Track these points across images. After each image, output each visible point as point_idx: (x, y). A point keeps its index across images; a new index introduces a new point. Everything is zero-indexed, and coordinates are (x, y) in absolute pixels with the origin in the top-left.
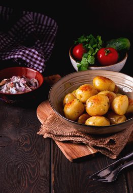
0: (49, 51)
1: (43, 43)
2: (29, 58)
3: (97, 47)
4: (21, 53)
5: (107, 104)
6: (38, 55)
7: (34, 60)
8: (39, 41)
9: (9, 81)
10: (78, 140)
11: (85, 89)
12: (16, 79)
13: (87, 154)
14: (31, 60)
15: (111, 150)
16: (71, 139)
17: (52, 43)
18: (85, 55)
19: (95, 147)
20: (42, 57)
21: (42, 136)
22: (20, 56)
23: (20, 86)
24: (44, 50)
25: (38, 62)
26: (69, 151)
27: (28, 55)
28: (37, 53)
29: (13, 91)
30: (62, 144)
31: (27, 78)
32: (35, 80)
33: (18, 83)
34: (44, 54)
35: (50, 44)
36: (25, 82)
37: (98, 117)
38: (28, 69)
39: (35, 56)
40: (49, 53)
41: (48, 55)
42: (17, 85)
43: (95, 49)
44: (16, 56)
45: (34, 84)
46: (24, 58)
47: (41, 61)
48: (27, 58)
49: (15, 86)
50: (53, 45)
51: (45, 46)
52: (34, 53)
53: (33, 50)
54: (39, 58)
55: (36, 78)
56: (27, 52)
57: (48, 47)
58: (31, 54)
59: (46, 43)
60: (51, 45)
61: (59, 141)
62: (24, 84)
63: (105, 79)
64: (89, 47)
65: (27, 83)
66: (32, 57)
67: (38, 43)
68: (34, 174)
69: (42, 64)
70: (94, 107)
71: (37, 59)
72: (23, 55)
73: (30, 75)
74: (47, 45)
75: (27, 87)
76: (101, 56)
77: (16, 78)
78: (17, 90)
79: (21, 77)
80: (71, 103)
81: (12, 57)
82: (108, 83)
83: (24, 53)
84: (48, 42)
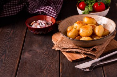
0: (59, 9)
2: (48, 11)
4: (43, 9)
6: (52, 10)
7: (50, 12)
8: (53, 4)
9: (36, 22)
10: (75, 51)
11: (79, 23)
13: (80, 58)
14: (48, 13)
15: (94, 55)
16: (71, 50)
19: (85, 54)
20: (55, 11)
21: (55, 49)
22: (42, 10)
23: (42, 25)
25: (52, 13)
26: (70, 56)
27: (47, 10)
28: (52, 8)
29: (38, 27)
30: (66, 53)
31: (46, 20)
32: (51, 22)
33: (41, 23)
35: (59, 5)
36: (45, 22)
37: (86, 37)
38: (47, 16)
39: (51, 10)
41: (58, 11)
42: (41, 24)
44: (40, 11)
45: (50, 24)
46: (45, 11)
47: (54, 13)
48: (46, 11)
49: (40, 25)
50: (61, 6)
51: (56, 7)
52: (50, 9)
53: (50, 7)
54: (53, 11)
56: (46, 8)
57: (58, 7)
58: (49, 9)
59: (57, 5)
60: (60, 6)
61: (64, 52)
62: (44, 24)
63: (90, 18)
66: (49, 11)
67: (53, 5)
68: (50, 68)
69: (55, 15)
70: (84, 31)
71: (52, 12)
72: (44, 10)
73: (48, 19)
74: (58, 6)
75: (46, 25)
77: (40, 21)
78: (40, 26)
79: (43, 20)
80: (71, 30)
81: (38, 11)
82: (92, 20)
83: (45, 8)
84: (58, 5)
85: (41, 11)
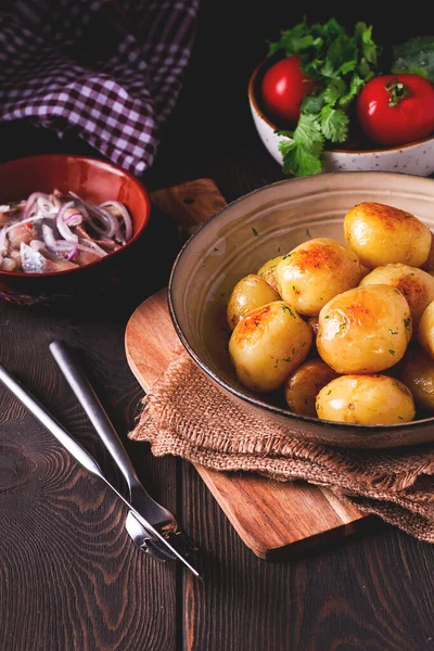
0: (171, 79)
1: (147, 47)
2: (96, 113)
3: (357, 72)
4: (63, 97)
5: (401, 325)
6: (128, 105)
7: (112, 122)
8: (131, 38)
9: (17, 215)
10: (287, 473)
12: (42, 206)
13: (324, 525)
14: (101, 124)
16: (260, 465)
17: (183, 45)
18: (311, 103)
19: (357, 499)
20: (143, 112)
22: (57, 110)
23: (58, 237)
24: (154, 74)
25: (128, 130)
26: (251, 513)
27: (90, 103)
28: (123, 94)
29: (32, 257)
30: (222, 480)
31: (86, 199)
32: (119, 209)
33: (51, 223)
34: (151, 97)
35: (174, 48)
36: (77, 220)
37: (367, 382)
38: (92, 162)
39: (118, 108)
40: (173, 86)
41: (169, 95)
42: (47, 231)
43: (347, 79)
44: (43, 110)
45: (113, 226)
46: (74, 118)
47: (139, 127)
48: (86, 115)
49: (40, 237)
50: (187, 52)
51: (155, 59)
52: (113, 96)
53: (109, 85)
54: (134, 116)
55: (119, 199)
56: (86, 92)
57: (169, 61)
58: (102, 99)
59: (160, 47)
60: (178, 55)
61: (211, 470)
62: (73, 229)
64: (327, 72)
65: (85, 225)
66: (107, 111)
67: (131, 47)
68: (114, 616)
69: (145, 137)
70: (349, 339)
71: (123, 119)
72: (69, 106)
73: (98, 186)
74: (165, 54)
75: (88, 240)
76: (372, 110)
77: (41, 201)
78: (47, 253)
79: (63, 199)
80: (256, 321)
81: (29, 111)
82: (403, 235)
83: (74, 94)
84: (169, 43)
85: (49, 116)
